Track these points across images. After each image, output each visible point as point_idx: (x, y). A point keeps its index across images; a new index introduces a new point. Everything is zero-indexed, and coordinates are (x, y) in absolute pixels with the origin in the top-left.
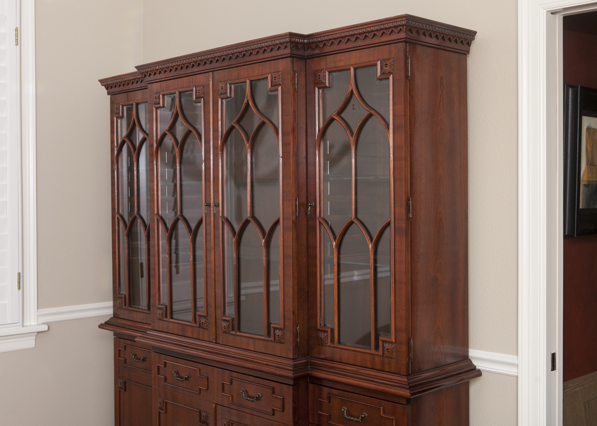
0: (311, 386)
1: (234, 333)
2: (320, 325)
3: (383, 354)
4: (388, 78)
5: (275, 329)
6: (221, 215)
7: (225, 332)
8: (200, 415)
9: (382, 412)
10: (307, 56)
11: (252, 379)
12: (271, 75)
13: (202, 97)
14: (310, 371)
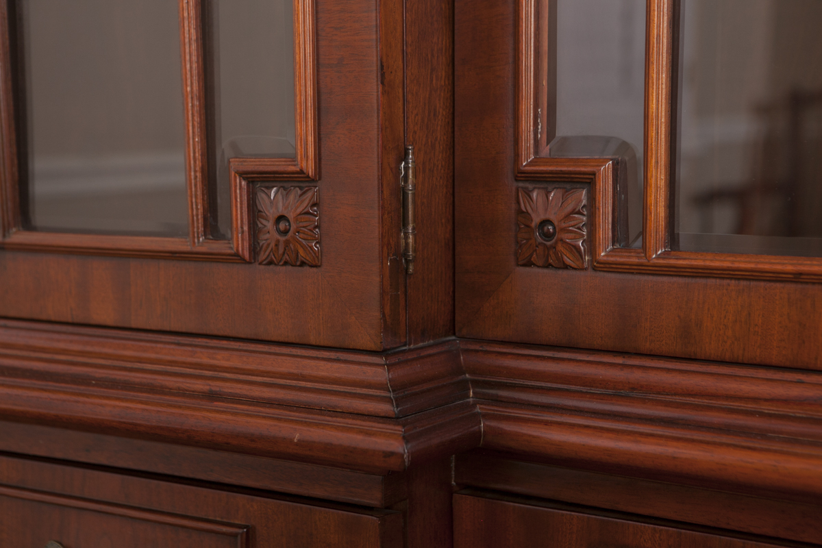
0: (468, 508)
2: (537, 144)
5: (257, 180)
11: (109, 485)
14: (486, 416)
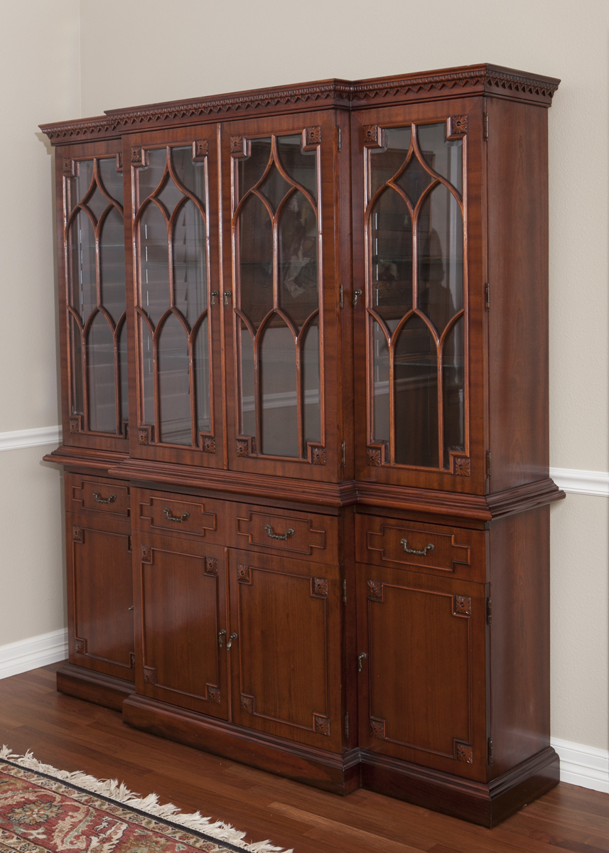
1: (254, 455)
2: (371, 440)
3: (455, 471)
4: (461, 139)
5: (313, 447)
6: (234, 307)
7: (241, 456)
8: (206, 562)
9: (453, 541)
10: (352, 107)
11: (280, 512)
12: (307, 131)
13: (205, 155)
14: (359, 497)
